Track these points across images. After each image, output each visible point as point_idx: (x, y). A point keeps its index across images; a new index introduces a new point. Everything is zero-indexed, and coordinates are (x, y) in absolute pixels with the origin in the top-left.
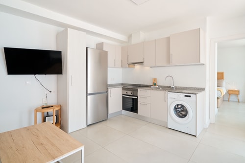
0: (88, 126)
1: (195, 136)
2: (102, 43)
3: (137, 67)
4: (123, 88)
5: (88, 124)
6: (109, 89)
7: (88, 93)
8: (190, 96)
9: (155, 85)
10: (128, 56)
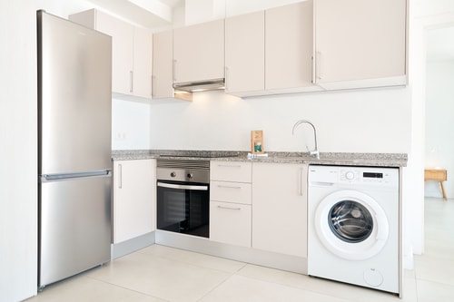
0: (41, 289)
1: (397, 295)
2: (92, 12)
3: (201, 98)
4: (158, 160)
5: (43, 283)
6: (116, 164)
7: (44, 172)
8: (380, 176)
9: (258, 149)
10: (174, 61)
